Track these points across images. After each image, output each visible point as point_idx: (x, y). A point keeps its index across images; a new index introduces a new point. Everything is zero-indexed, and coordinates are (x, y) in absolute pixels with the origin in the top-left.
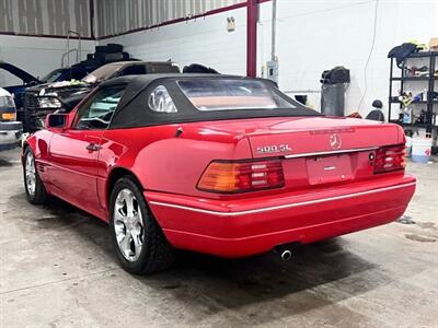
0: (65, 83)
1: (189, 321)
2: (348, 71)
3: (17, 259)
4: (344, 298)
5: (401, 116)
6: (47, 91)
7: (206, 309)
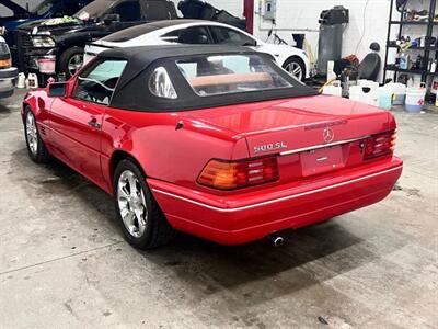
0: (58, 21)
1: (190, 302)
2: (347, 11)
3: (28, 229)
4: (330, 277)
5: (398, 61)
6: (40, 30)
7: (205, 288)
